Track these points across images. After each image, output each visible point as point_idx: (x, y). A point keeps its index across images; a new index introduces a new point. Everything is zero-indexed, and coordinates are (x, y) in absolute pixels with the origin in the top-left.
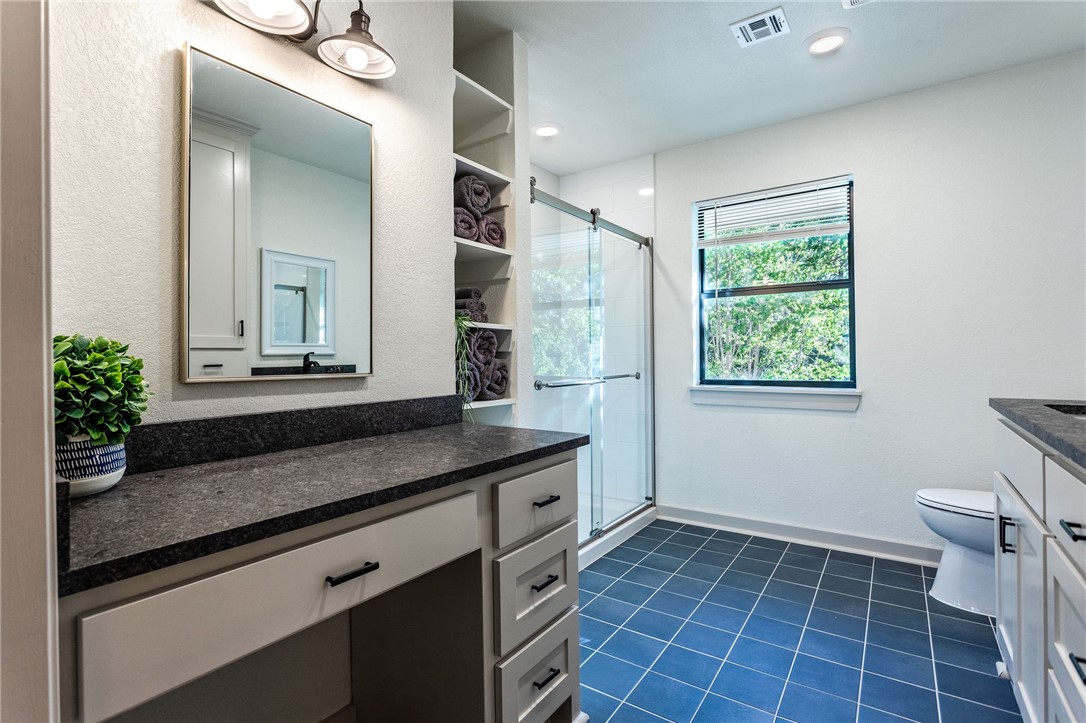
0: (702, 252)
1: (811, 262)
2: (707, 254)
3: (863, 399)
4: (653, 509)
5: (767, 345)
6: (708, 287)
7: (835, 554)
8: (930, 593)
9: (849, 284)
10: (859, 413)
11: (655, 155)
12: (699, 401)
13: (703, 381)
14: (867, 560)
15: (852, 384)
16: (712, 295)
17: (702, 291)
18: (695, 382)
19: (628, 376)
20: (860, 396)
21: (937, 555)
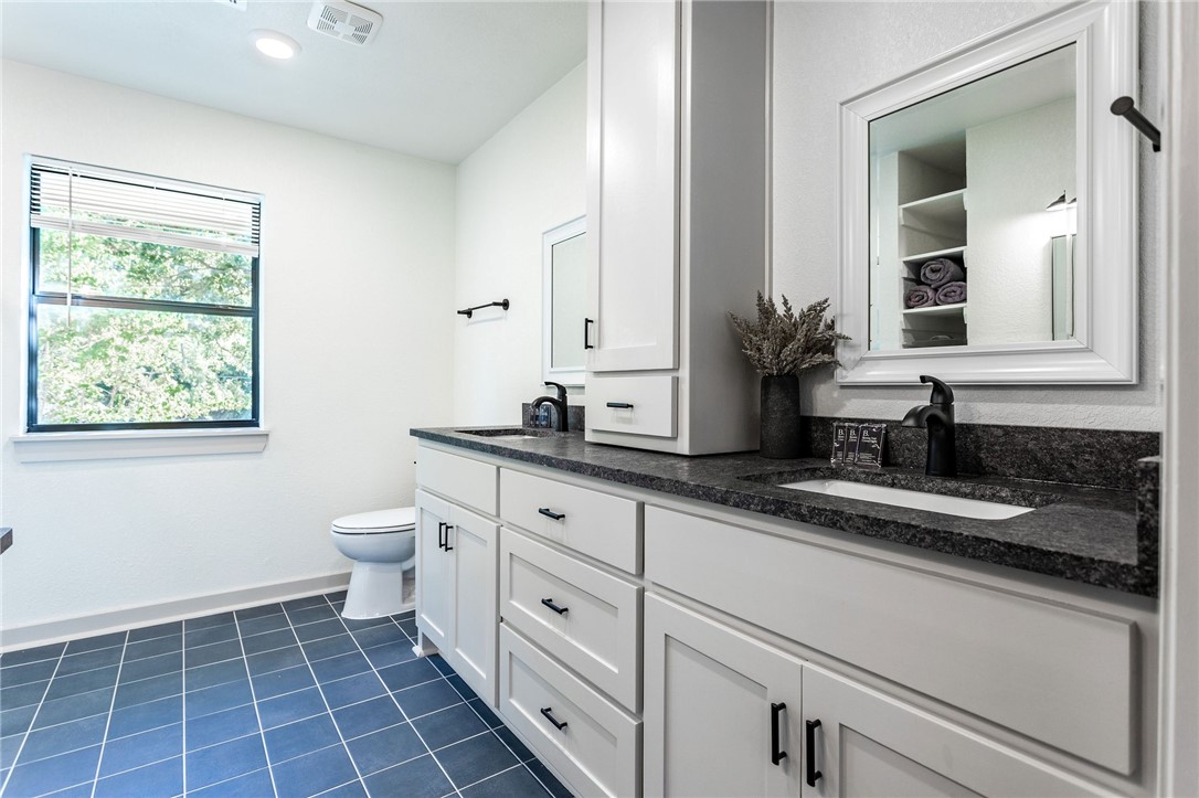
0: (34, 232)
1: (142, 274)
2: (44, 238)
3: (271, 438)
6: (42, 288)
7: (242, 614)
8: (343, 615)
9: (253, 312)
10: (266, 453)
13: (33, 426)
14: (275, 608)
15: (254, 423)
16: (47, 298)
17: (34, 292)
18: (21, 429)
20: (267, 435)
21: (346, 578)
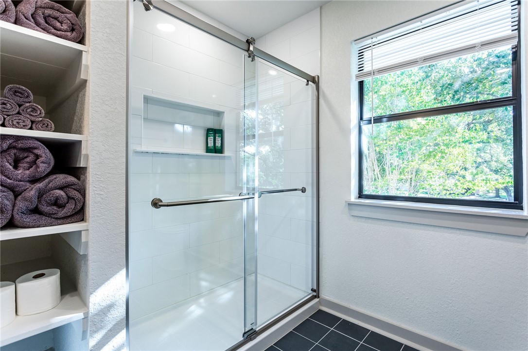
0: (361, 84)
2: (365, 85)
4: (316, 300)
5: (421, 167)
6: (366, 116)
11: (321, 8)
12: (356, 213)
13: (361, 195)
15: (517, 205)
16: (369, 122)
17: (361, 119)
18: (353, 197)
19: (296, 190)
